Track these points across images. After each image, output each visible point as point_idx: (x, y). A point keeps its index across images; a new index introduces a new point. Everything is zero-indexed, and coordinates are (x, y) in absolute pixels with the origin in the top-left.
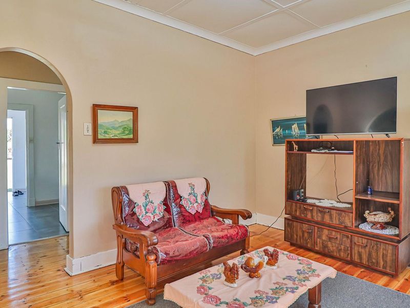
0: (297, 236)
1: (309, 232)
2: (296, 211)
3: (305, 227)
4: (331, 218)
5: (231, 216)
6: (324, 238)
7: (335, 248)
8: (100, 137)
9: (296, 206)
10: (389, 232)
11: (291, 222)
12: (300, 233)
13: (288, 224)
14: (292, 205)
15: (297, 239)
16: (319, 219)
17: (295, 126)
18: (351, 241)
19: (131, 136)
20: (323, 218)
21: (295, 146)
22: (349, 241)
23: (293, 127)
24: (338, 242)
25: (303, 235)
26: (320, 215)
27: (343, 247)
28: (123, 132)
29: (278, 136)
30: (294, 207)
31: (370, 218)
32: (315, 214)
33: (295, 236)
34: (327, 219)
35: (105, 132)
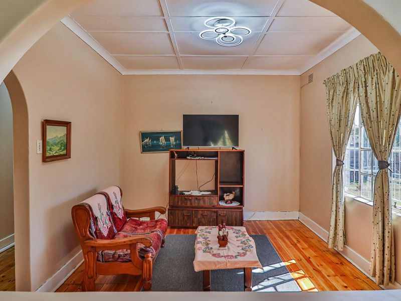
0: (178, 220)
1: (188, 216)
2: (178, 202)
3: (185, 212)
4: (204, 202)
5: (149, 214)
6: (199, 216)
7: (206, 222)
8: (48, 155)
9: (178, 199)
10: (235, 204)
11: (173, 211)
12: (181, 217)
13: (171, 213)
14: (175, 198)
15: (178, 222)
16: (196, 205)
17: (162, 138)
18: (217, 214)
19: (65, 152)
20: (199, 203)
21: (176, 155)
22: (215, 214)
23: (160, 138)
24: (208, 217)
25: (184, 218)
26: (196, 201)
27: (211, 219)
28: (61, 149)
29: (147, 145)
30: (176, 200)
31: (226, 198)
32: (193, 202)
33: (177, 221)
34: (202, 203)
35: (50, 150)
